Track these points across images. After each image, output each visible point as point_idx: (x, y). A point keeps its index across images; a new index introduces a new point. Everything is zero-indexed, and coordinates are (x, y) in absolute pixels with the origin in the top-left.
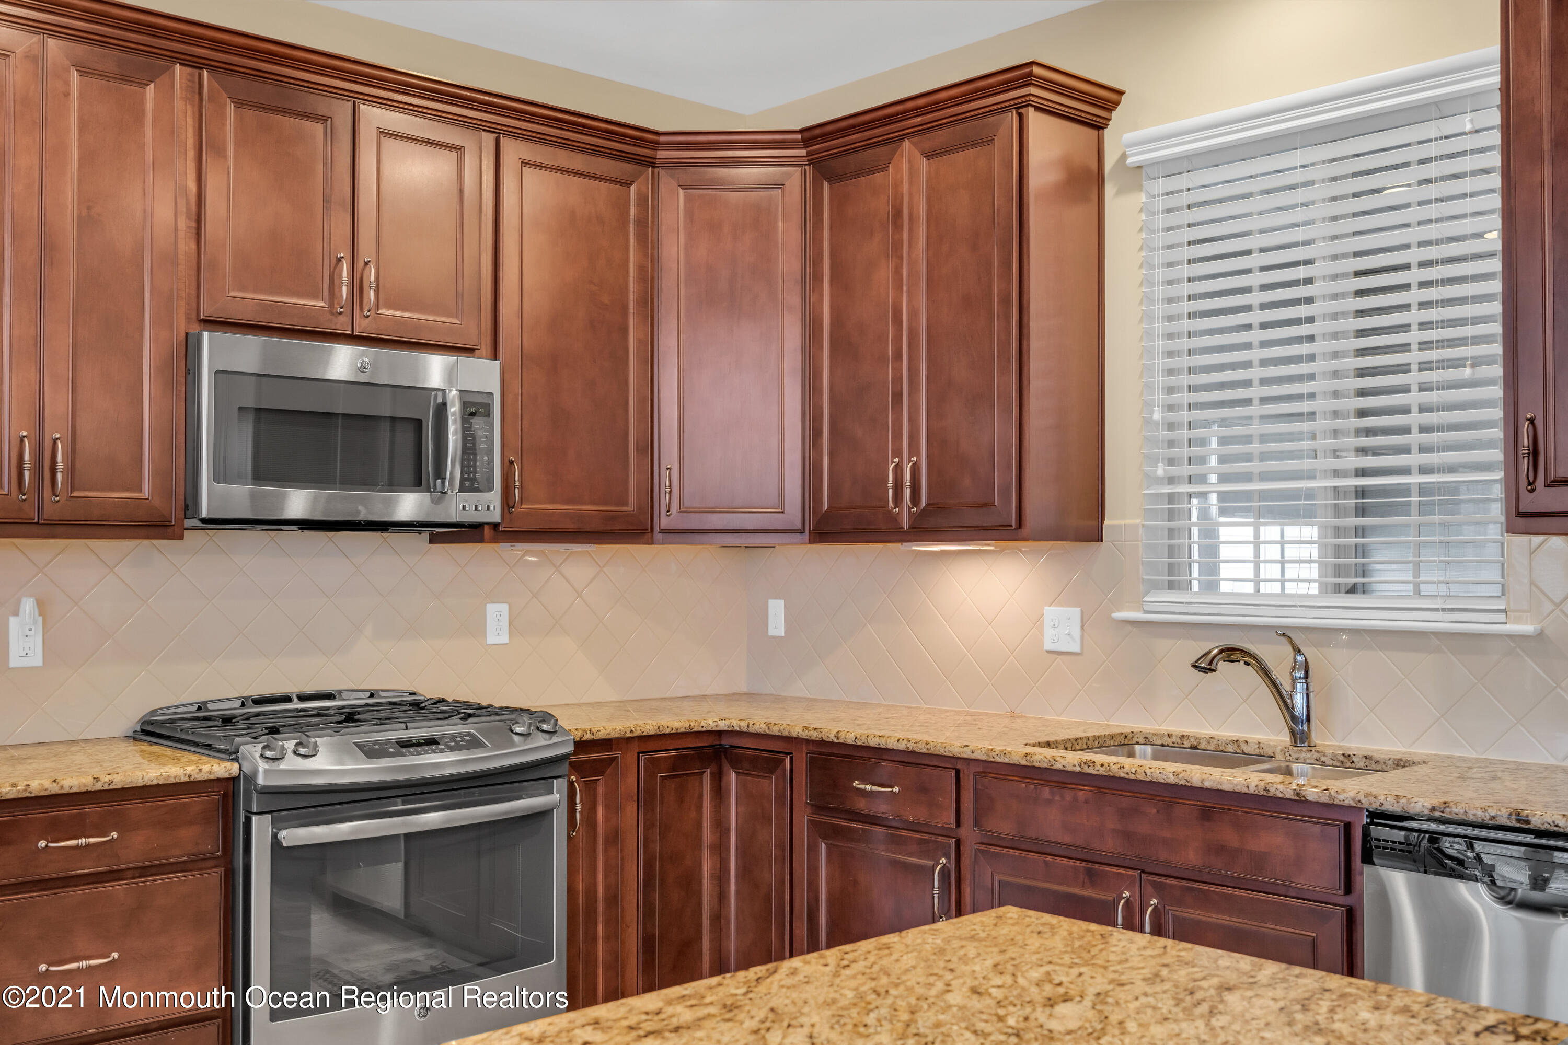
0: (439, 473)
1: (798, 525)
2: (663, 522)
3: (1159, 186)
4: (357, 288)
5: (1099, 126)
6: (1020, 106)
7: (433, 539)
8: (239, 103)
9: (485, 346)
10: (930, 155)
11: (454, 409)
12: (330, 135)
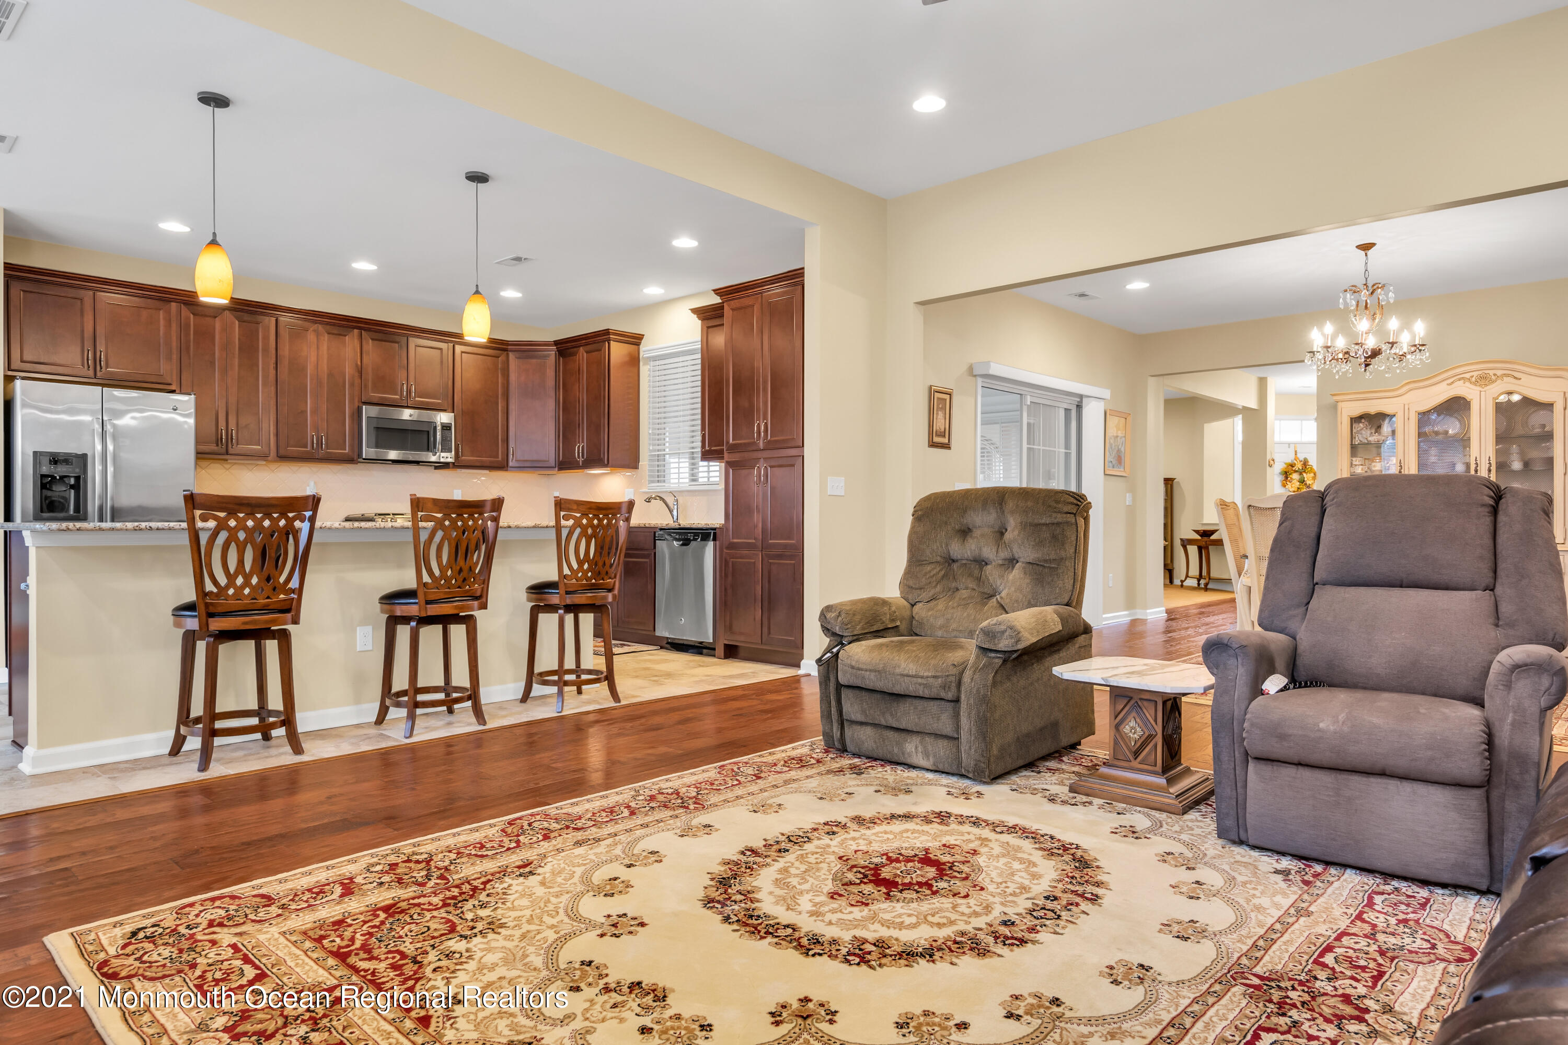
0: (435, 447)
1: (553, 465)
2: (511, 464)
3: (652, 363)
4: (409, 392)
5: (638, 344)
6: (609, 340)
7: (436, 468)
8: (373, 339)
9: (450, 409)
10: (587, 352)
11: (439, 428)
12: (400, 347)
